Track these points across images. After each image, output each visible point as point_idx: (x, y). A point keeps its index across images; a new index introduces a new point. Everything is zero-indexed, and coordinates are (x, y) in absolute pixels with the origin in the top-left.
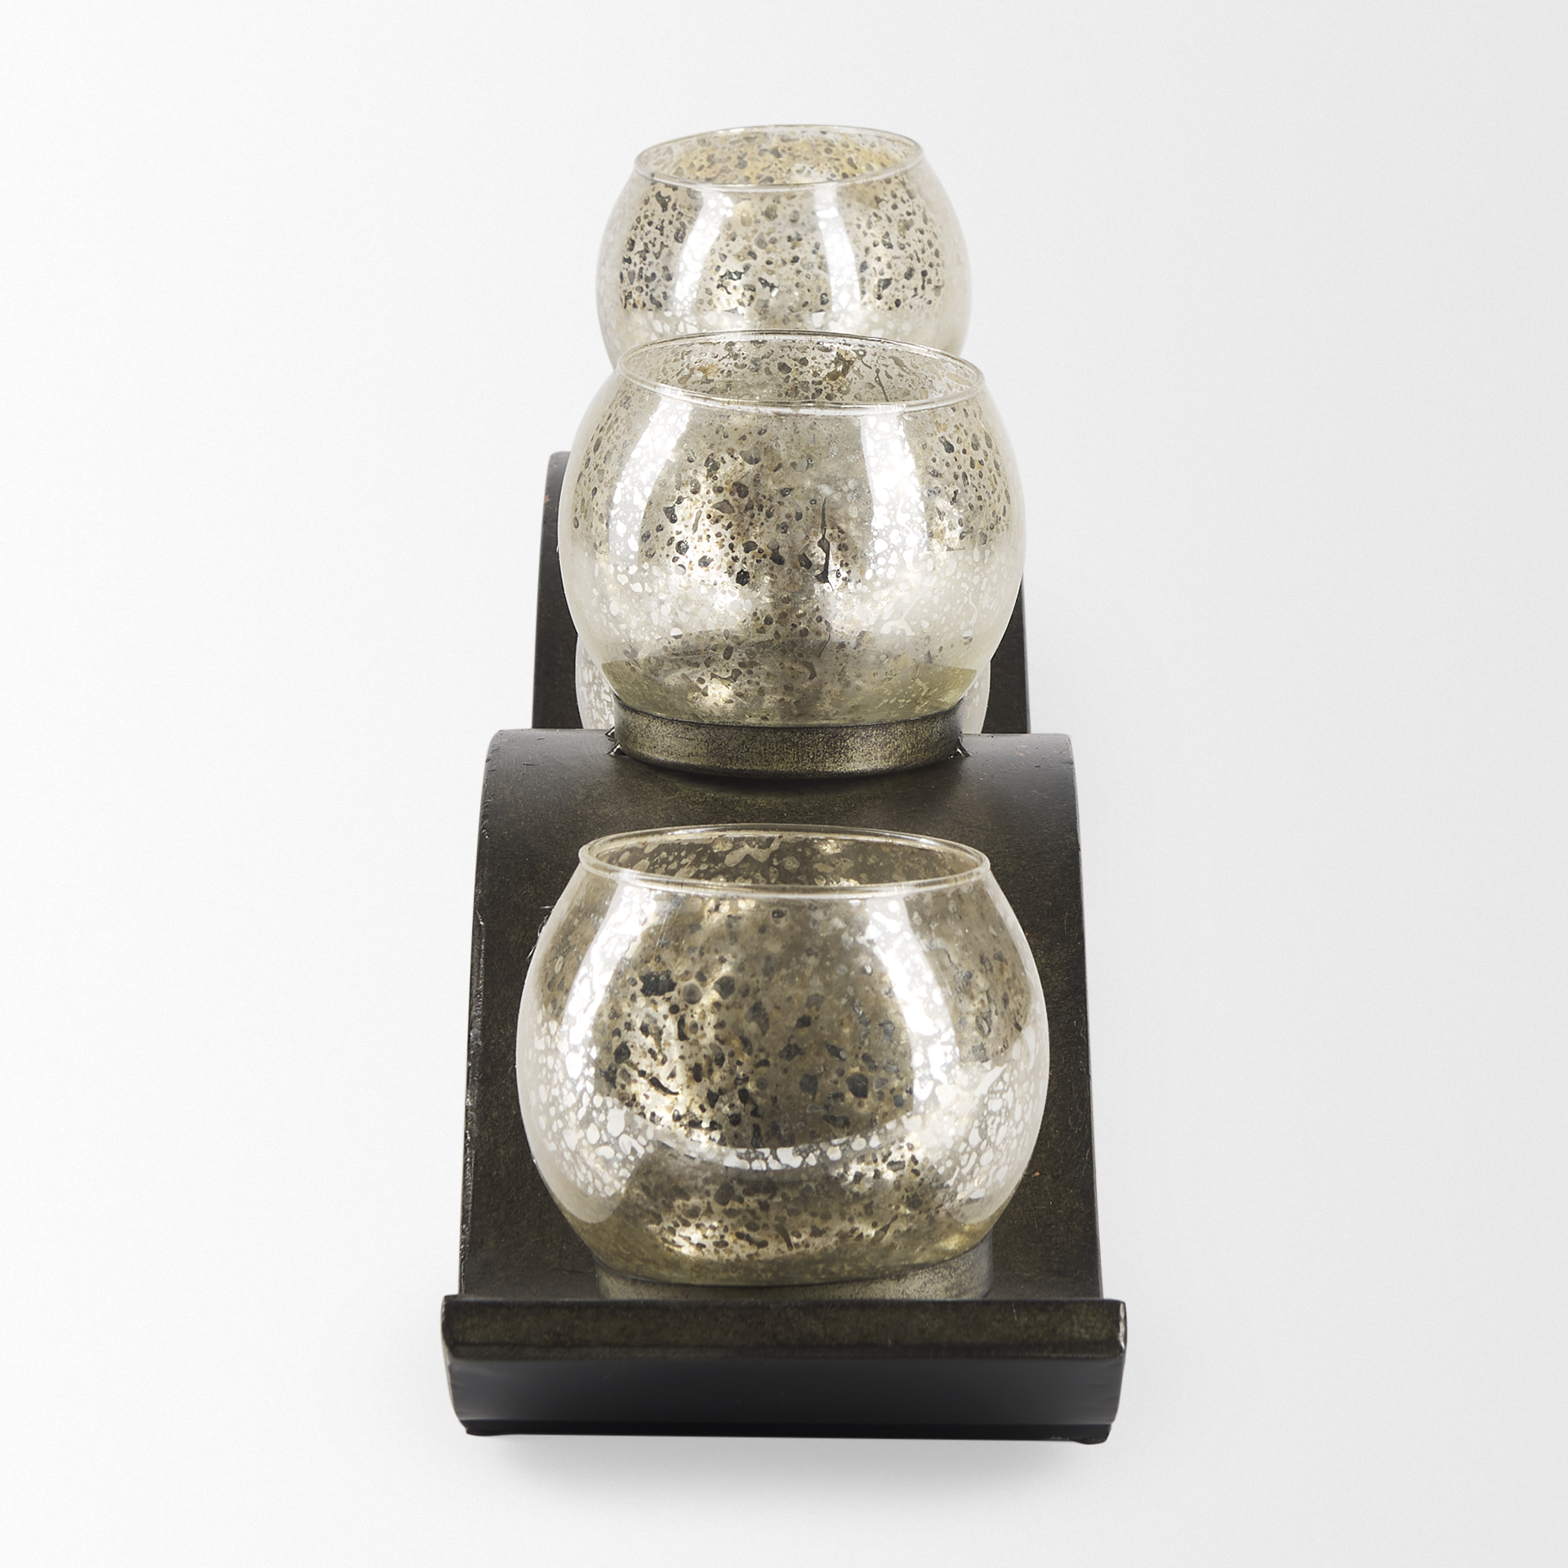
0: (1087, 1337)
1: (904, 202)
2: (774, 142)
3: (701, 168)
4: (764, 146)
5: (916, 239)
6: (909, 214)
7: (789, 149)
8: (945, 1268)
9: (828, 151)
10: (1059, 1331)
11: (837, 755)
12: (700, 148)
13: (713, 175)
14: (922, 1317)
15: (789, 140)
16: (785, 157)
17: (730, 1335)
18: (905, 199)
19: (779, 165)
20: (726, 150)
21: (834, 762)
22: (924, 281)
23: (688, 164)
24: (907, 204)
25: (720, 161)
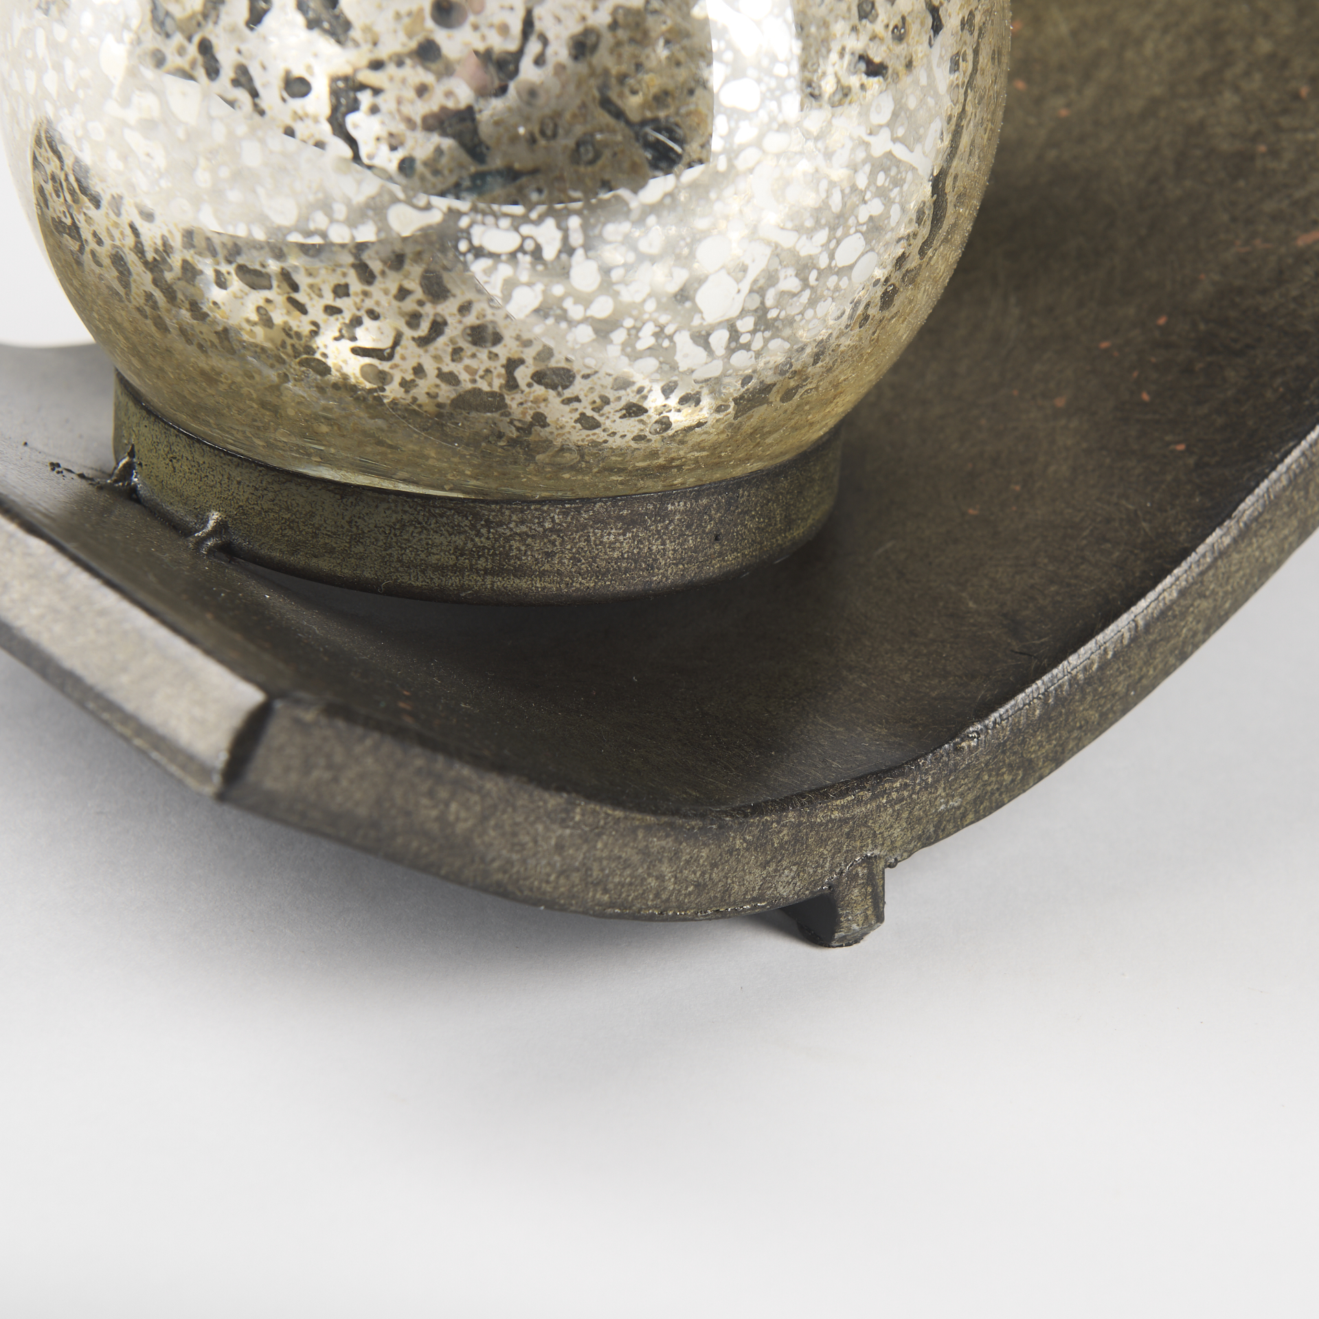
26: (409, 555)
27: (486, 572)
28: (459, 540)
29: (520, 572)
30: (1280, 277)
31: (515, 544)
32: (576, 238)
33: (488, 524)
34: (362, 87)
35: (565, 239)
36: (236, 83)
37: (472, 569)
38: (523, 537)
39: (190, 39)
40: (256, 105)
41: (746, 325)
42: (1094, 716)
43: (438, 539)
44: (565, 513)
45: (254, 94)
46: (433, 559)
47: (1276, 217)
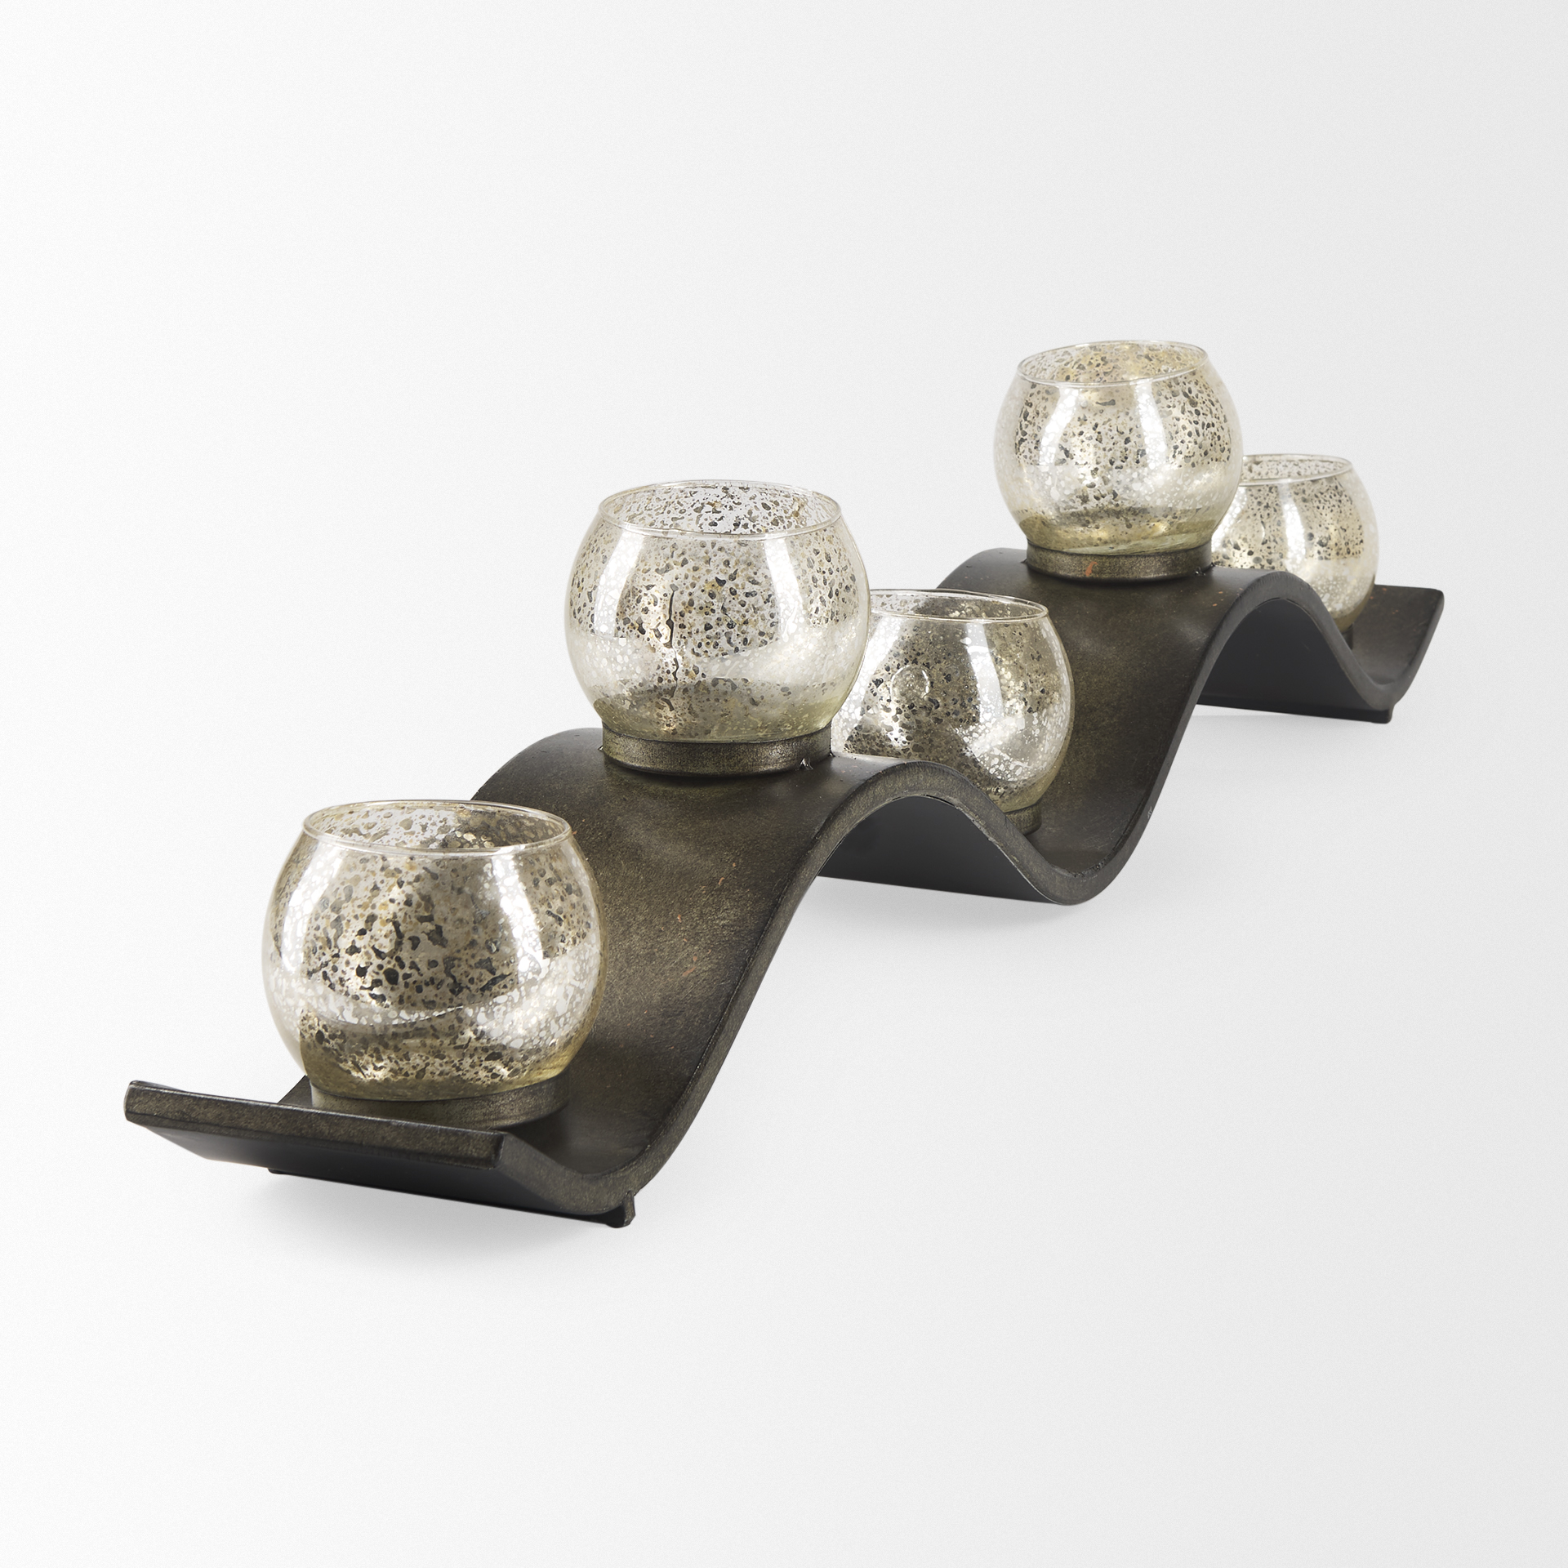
0: (476, 1155)
1: (1167, 399)
2: (1145, 351)
3: (1098, 365)
4: (1139, 353)
5: (1172, 424)
6: (1169, 407)
7: (1156, 356)
8: (483, 1100)
9: (1178, 358)
10: (460, 1149)
11: (696, 762)
12: (1093, 352)
13: (1109, 370)
14: (386, 1129)
15: (1153, 350)
16: (1154, 361)
17: (277, 1126)
18: (1168, 397)
19: (1153, 366)
20: (1114, 354)
21: (694, 766)
22: (1175, 452)
23: (1088, 363)
24: (1170, 400)
25: (1111, 361)
26: (468, 1120)
27: (494, 1120)
28: (484, 1110)
29: (504, 1118)
30: (682, 988)
31: (501, 1108)
32: (524, 993)
33: (493, 1103)
34: (454, 959)
35: (520, 995)
36: (411, 968)
37: (489, 1119)
38: (504, 1105)
39: (392, 958)
40: (419, 973)
41: (568, 1015)
42: (677, 1137)
43: (477, 1111)
44: (515, 1094)
45: (418, 970)
46: (476, 1119)
47: (672, 970)
